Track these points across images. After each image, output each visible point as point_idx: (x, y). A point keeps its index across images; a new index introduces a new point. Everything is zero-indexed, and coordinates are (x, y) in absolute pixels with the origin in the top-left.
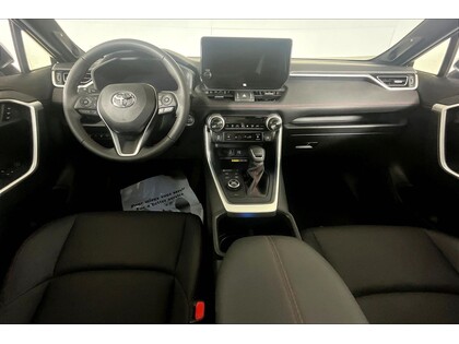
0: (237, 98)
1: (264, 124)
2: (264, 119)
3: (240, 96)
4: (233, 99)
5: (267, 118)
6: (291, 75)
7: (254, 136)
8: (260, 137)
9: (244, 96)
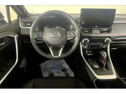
0: (93, 32)
1: (104, 42)
2: (104, 40)
3: (94, 31)
4: (91, 32)
5: (105, 39)
6: (114, 22)
7: (99, 46)
8: (101, 46)
9: (96, 31)
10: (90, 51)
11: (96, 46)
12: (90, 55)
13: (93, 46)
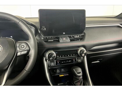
0: (61, 40)
1: (77, 53)
4: (58, 41)
5: (78, 50)
6: (86, 26)
7: (72, 60)
8: (75, 60)
9: (64, 39)
10: (63, 70)
11: (68, 60)
12: (63, 75)
13: (64, 62)
